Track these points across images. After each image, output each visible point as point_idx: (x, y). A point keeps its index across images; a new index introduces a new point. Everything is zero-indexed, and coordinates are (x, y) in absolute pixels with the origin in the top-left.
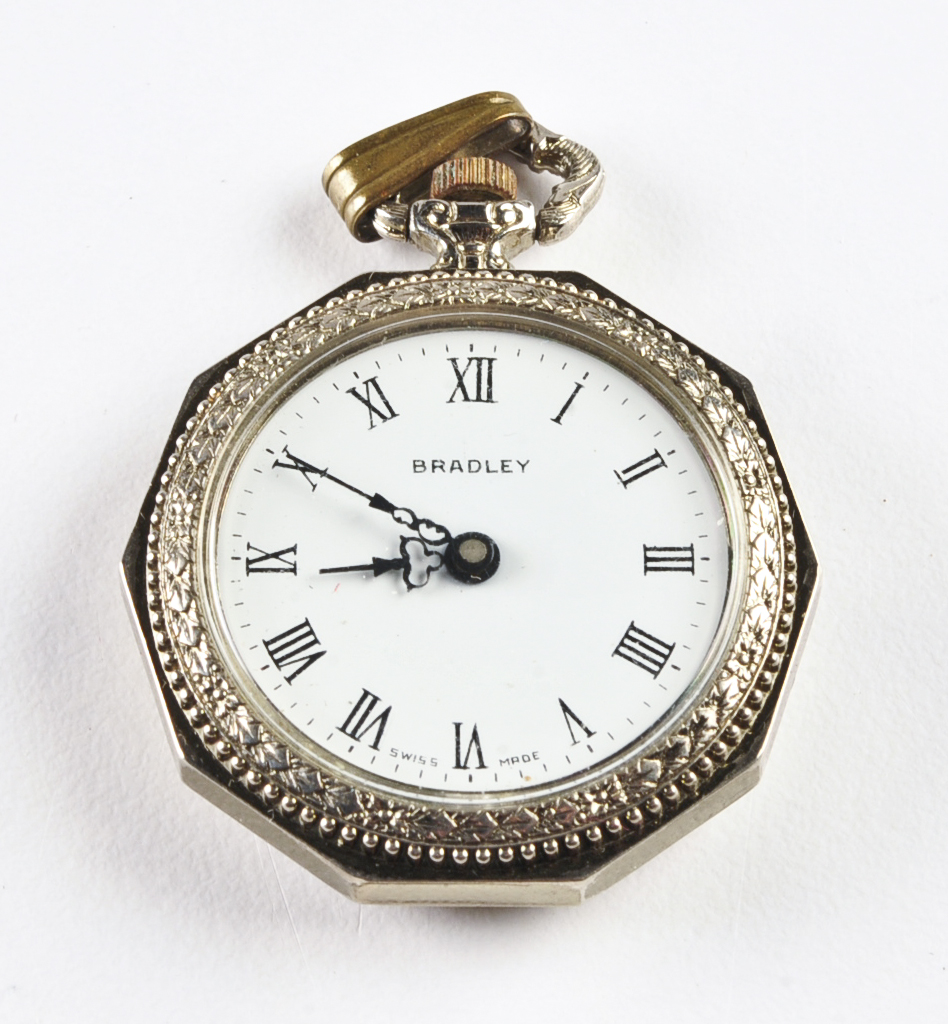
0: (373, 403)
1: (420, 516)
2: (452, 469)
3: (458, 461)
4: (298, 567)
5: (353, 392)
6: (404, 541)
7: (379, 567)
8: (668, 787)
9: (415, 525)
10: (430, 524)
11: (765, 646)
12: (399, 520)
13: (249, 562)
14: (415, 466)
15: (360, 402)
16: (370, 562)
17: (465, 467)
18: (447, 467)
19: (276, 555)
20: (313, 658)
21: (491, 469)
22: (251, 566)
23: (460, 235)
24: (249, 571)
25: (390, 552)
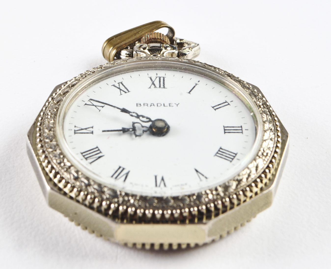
0: (121, 88)
1: (139, 114)
2: (151, 106)
3: (153, 104)
4: (94, 132)
5: (114, 85)
6: (134, 123)
7: (124, 131)
8: (239, 192)
9: (138, 117)
10: (143, 117)
11: (272, 152)
12: (132, 116)
13: (75, 131)
14: (137, 105)
15: (116, 88)
16: (121, 129)
17: (156, 105)
18: (149, 105)
19: (86, 129)
20: (100, 157)
21: (165, 105)
22: (76, 132)
23: (151, 52)
24: (75, 133)
25: (128, 126)
